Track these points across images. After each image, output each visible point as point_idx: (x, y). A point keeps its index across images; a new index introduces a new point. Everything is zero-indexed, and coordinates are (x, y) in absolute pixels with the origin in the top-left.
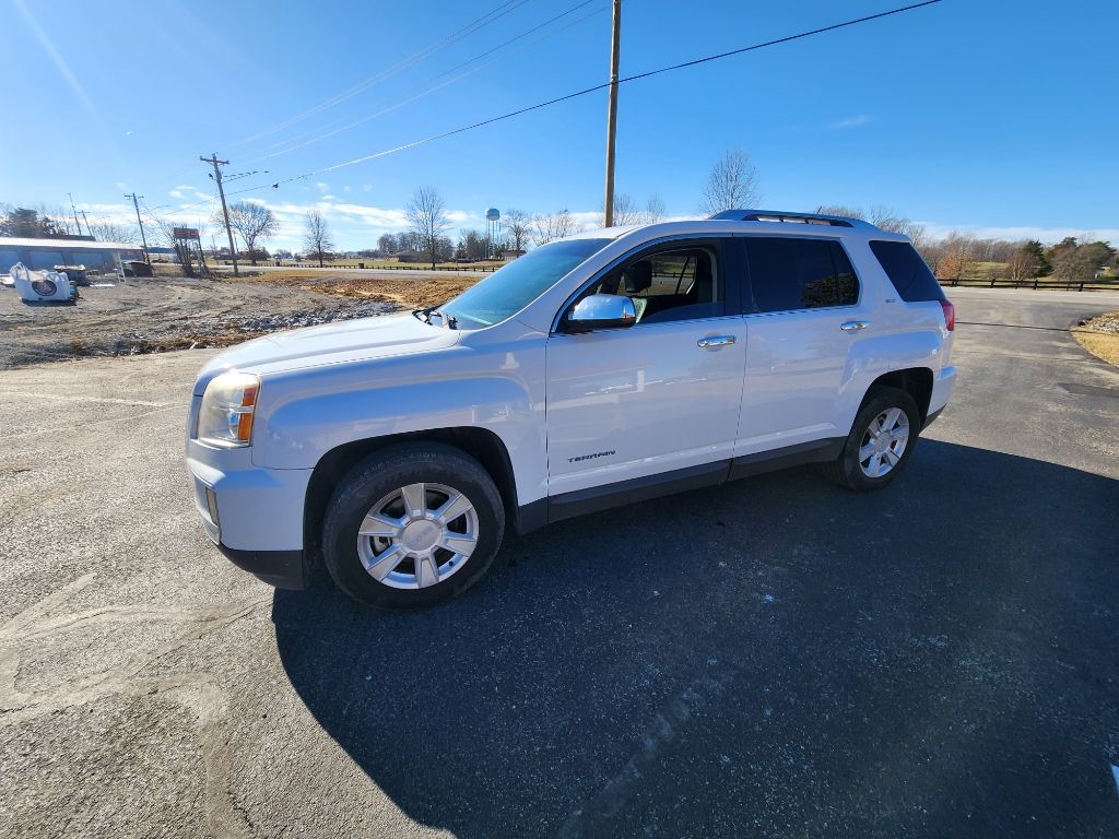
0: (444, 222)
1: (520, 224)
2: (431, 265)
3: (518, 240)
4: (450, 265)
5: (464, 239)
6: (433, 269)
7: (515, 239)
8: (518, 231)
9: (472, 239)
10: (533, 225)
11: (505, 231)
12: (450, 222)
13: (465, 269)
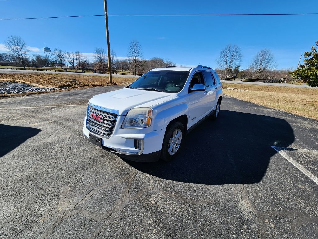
0: (27, 51)
1: (61, 54)
2: (24, 68)
3: (61, 60)
4: (30, 68)
5: (35, 58)
6: (25, 69)
7: (59, 60)
8: (60, 57)
9: (39, 58)
10: (67, 55)
11: (54, 56)
12: (29, 51)
13: (37, 70)
